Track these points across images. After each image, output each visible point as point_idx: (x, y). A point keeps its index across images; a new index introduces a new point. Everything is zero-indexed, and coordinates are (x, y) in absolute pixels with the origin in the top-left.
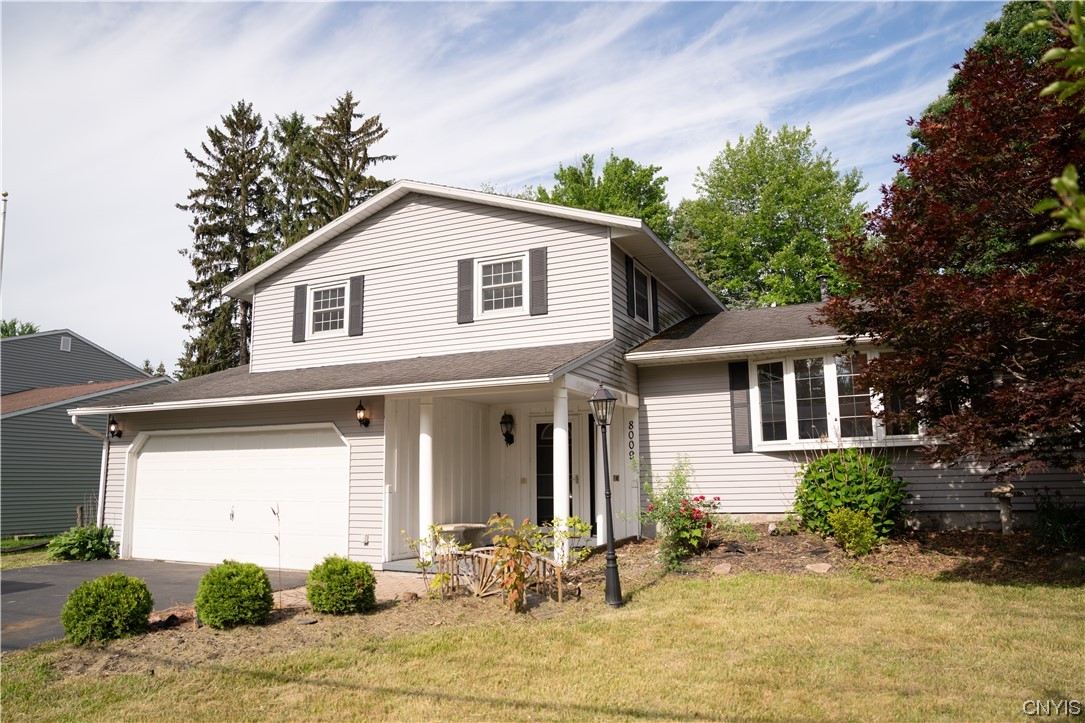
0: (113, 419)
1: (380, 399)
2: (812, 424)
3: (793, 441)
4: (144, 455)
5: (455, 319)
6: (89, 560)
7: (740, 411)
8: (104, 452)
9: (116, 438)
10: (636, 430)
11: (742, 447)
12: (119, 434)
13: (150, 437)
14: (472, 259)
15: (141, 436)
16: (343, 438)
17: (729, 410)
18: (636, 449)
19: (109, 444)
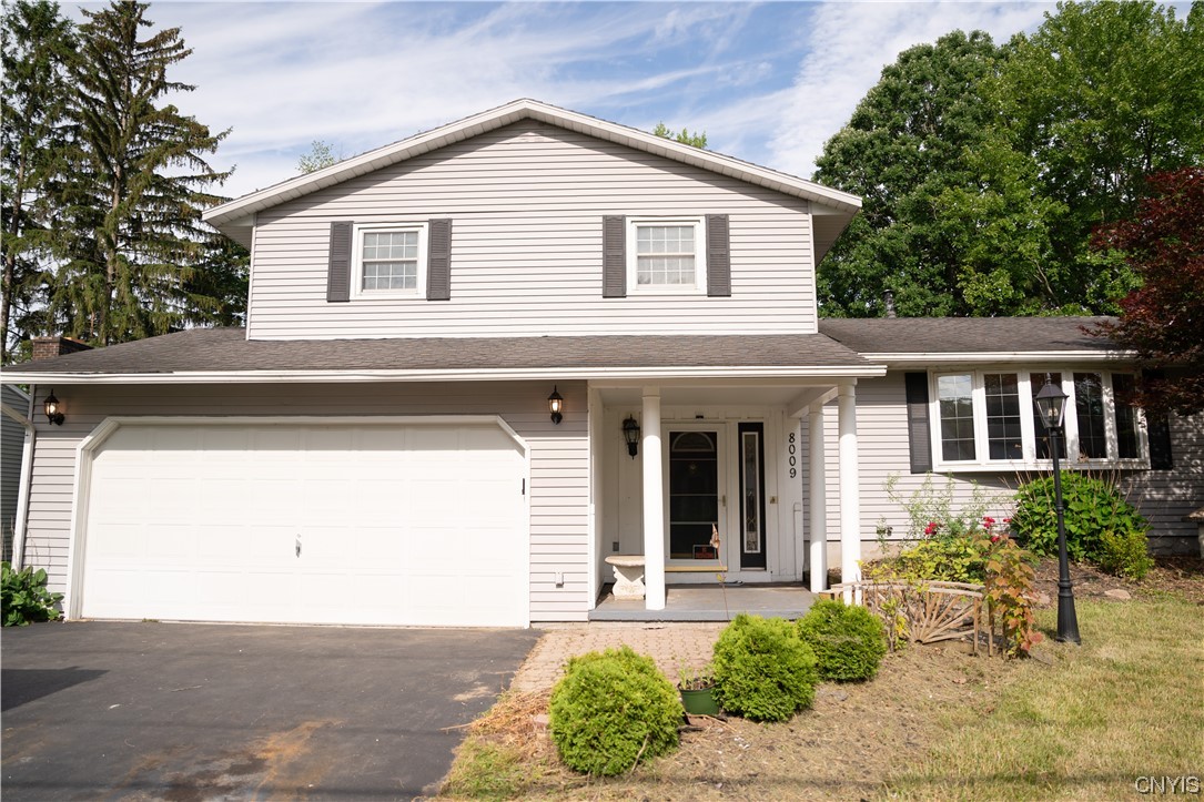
0: (52, 393)
1: (582, 384)
2: (1006, 443)
3: (983, 461)
4: (105, 454)
5: (600, 291)
6: (15, 624)
7: (918, 425)
8: (27, 447)
9: (54, 426)
10: (798, 443)
11: (921, 464)
12: (58, 419)
13: (120, 426)
14: (624, 216)
15: (108, 423)
16: (517, 437)
17: (906, 425)
18: (799, 467)
19: (36, 434)
